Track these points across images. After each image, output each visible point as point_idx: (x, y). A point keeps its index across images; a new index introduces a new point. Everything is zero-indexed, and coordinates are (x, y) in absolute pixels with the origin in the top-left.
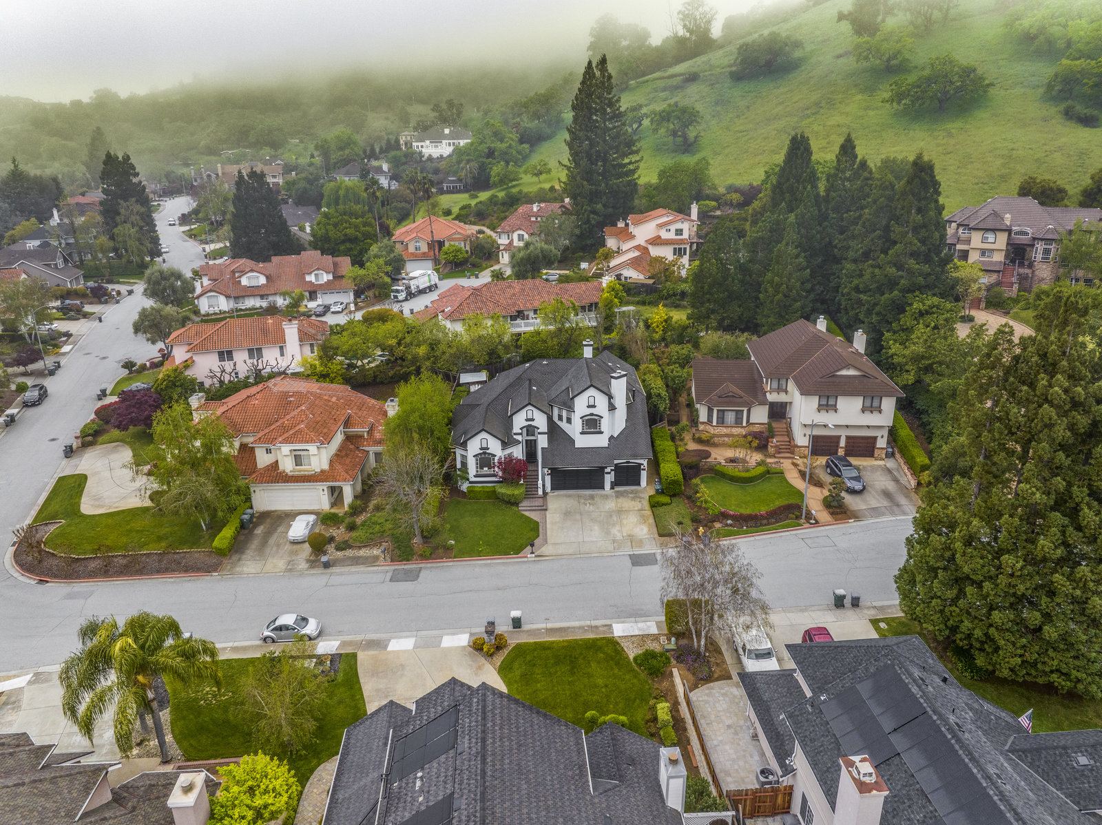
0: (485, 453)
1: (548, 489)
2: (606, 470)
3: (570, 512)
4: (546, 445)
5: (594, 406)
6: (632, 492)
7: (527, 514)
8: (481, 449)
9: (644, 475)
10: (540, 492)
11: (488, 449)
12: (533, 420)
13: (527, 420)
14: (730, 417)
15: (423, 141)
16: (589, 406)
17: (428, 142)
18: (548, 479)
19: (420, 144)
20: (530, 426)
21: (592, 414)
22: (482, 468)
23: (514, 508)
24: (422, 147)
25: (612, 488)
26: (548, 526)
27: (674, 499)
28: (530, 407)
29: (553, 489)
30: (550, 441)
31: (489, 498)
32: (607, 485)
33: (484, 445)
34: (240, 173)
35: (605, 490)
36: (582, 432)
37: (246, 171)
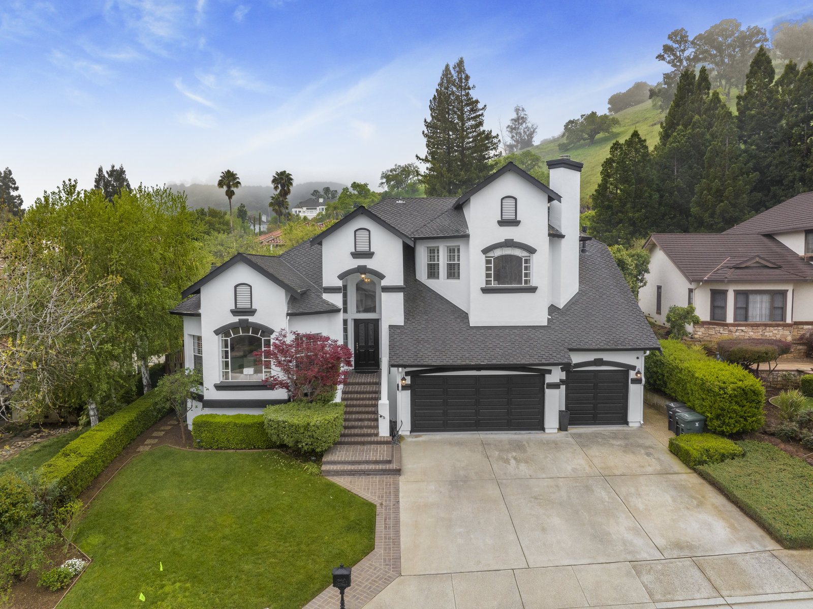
0: (245, 325)
1: (405, 428)
2: (549, 379)
3: (466, 479)
4: (399, 320)
5: (515, 223)
7: (343, 482)
8: (235, 312)
9: (636, 395)
10: (384, 430)
11: (252, 312)
12: (369, 255)
13: (356, 255)
14: (759, 308)
15: (301, 208)
16: (503, 223)
17: (305, 209)
18: (404, 399)
19: (298, 210)
20: (362, 269)
21: (509, 243)
22: (238, 366)
23: (311, 468)
24: (300, 212)
25: (562, 428)
26: (405, 517)
28: (362, 222)
29: (417, 426)
30: (409, 312)
31: (251, 446)
32: (552, 420)
33: (243, 304)
34: (100, 170)
35: (547, 431)
36: (485, 291)
37: (106, 169)
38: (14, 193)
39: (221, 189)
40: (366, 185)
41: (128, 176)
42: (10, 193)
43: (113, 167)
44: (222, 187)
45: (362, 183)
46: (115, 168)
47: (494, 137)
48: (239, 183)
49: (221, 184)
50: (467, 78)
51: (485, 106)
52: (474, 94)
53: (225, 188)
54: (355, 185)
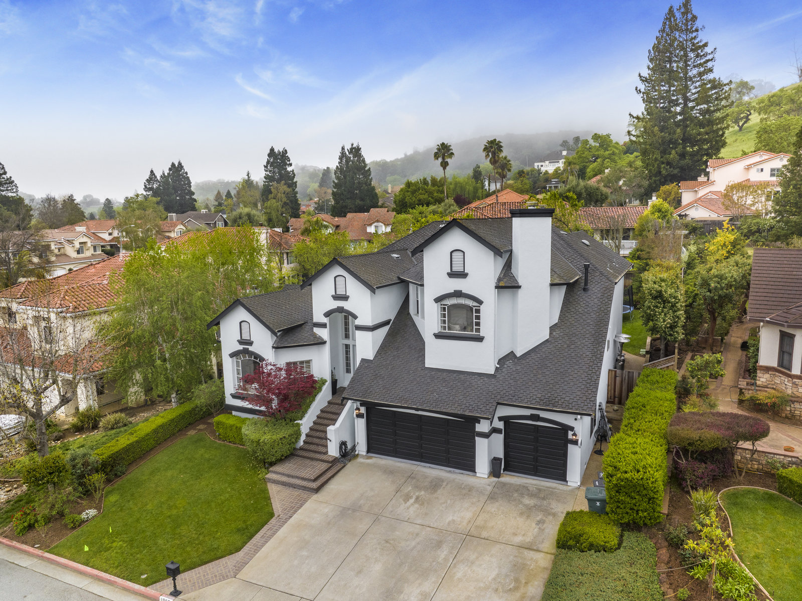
0: (248, 352)
1: (361, 449)
2: (479, 427)
3: (358, 509)
4: (370, 356)
5: (463, 275)
6: (537, 494)
8: (241, 342)
10: (333, 450)
11: (252, 344)
12: (346, 298)
13: (336, 297)
15: (544, 162)
16: (453, 275)
17: (547, 162)
18: (361, 425)
19: (540, 164)
20: (340, 310)
21: (458, 294)
22: (245, 381)
24: (542, 166)
25: (495, 472)
27: (631, 538)
29: (372, 448)
30: (385, 347)
32: (483, 465)
33: (245, 335)
34: (343, 148)
35: (478, 475)
36: (438, 336)
37: (348, 147)
38: (289, 169)
39: (436, 161)
40: (608, 136)
41: (363, 152)
42: (286, 169)
43: (352, 145)
44: (437, 159)
45: (605, 134)
46: (354, 146)
47: (725, 85)
48: (452, 154)
49: (436, 156)
50: (694, 18)
51: (715, 49)
52: (702, 37)
53: (440, 160)
54: (596, 137)
